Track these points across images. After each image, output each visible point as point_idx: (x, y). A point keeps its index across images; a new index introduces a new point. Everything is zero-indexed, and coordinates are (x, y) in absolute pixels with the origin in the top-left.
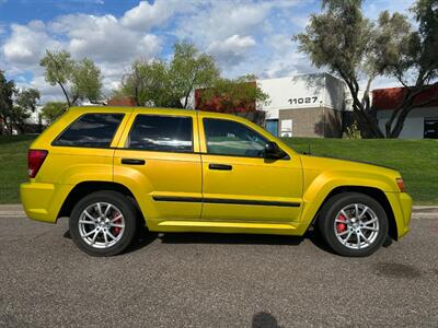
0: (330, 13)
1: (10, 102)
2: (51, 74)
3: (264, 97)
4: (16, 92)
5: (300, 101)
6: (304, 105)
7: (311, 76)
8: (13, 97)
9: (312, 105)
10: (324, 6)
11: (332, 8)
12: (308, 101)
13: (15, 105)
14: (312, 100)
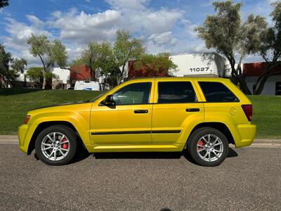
0: (220, 14)
1: (7, 67)
2: (34, 49)
3: (175, 67)
4: (12, 60)
5: (198, 69)
6: (200, 73)
7: (205, 53)
8: (10, 64)
9: (205, 72)
10: (216, 9)
11: (221, 10)
12: (203, 69)
13: (11, 68)
14: (205, 69)
